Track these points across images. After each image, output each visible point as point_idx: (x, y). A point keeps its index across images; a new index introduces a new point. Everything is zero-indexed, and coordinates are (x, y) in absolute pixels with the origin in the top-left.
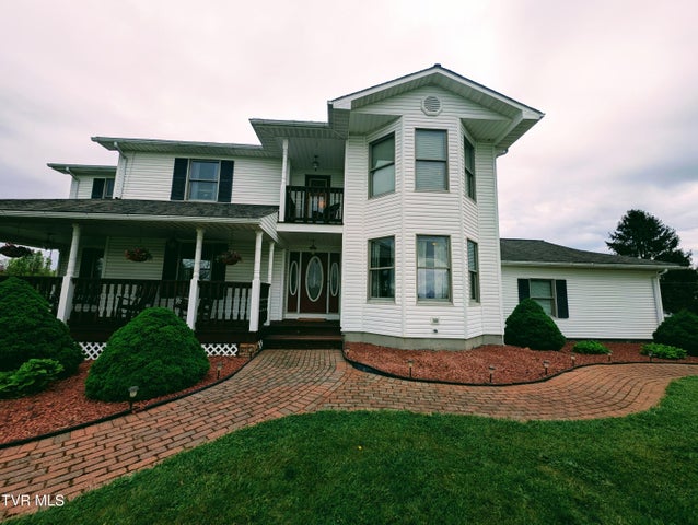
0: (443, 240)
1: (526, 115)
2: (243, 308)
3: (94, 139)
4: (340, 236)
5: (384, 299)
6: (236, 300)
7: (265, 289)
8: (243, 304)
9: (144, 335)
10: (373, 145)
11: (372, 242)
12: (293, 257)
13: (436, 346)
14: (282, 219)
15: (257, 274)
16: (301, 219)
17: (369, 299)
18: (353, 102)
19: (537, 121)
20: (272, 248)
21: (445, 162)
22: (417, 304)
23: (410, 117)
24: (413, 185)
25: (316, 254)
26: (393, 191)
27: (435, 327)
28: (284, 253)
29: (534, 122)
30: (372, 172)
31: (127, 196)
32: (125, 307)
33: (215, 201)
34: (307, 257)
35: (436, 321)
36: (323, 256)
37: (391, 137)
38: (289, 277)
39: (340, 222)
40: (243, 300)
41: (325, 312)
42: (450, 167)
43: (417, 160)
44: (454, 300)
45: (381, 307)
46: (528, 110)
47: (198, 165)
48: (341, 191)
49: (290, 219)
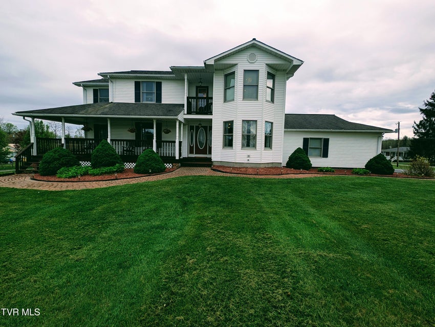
0: (254, 122)
1: (295, 63)
2: (173, 150)
3: (98, 74)
4: (211, 120)
5: (229, 148)
6: (170, 147)
7: (180, 143)
8: (173, 149)
9: (149, 157)
10: (226, 76)
11: (225, 123)
12: (191, 128)
13: (248, 166)
14: (186, 113)
15: (177, 138)
16: (194, 112)
17: (223, 147)
18: (215, 60)
19: (301, 65)
20: (182, 126)
21: (257, 86)
22: (241, 149)
23: (242, 64)
24: (242, 98)
25: (202, 127)
26: (233, 100)
27: (248, 159)
28: (187, 126)
29: (299, 66)
30: (225, 90)
31: (116, 101)
32: (125, 151)
33: (154, 102)
34: (198, 128)
35: (249, 156)
36: (205, 128)
37: (234, 73)
38: (190, 137)
39: (211, 113)
40: (173, 147)
41: (206, 154)
42: (259, 88)
43: (244, 86)
44: (257, 148)
45: (228, 151)
46: (296, 60)
47: (145, 84)
48: (212, 98)
49: (189, 112)
